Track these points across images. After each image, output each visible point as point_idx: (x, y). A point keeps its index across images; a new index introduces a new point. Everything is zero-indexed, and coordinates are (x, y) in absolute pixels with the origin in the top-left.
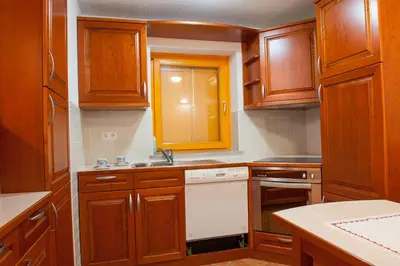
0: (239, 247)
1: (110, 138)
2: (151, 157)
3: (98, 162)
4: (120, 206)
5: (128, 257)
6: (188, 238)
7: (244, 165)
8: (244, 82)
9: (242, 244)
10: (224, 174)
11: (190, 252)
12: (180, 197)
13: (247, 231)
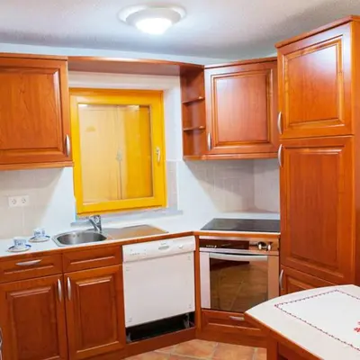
0: (184, 328)
1: (19, 203)
2: (73, 224)
3: (15, 241)
4: (47, 295)
5: (58, 354)
6: (128, 324)
7: (190, 234)
8: (184, 126)
9: (187, 324)
10: (168, 247)
11: (129, 340)
12: (117, 277)
13: (193, 309)
